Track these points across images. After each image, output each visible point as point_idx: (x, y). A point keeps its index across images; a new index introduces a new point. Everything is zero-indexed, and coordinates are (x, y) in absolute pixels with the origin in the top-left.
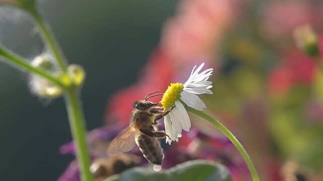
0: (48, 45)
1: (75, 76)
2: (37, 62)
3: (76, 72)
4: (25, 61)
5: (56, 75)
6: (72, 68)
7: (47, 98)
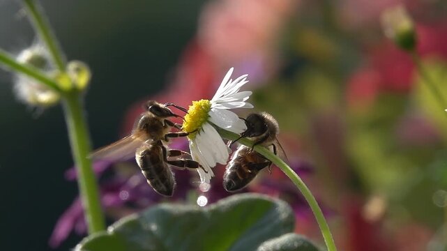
0: (40, 35)
1: (78, 77)
2: (24, 57)
3: (78, 70)
4: (9, 56)
5: (51, 75)
6: (72, 66)
7: (38, 106)
